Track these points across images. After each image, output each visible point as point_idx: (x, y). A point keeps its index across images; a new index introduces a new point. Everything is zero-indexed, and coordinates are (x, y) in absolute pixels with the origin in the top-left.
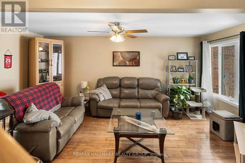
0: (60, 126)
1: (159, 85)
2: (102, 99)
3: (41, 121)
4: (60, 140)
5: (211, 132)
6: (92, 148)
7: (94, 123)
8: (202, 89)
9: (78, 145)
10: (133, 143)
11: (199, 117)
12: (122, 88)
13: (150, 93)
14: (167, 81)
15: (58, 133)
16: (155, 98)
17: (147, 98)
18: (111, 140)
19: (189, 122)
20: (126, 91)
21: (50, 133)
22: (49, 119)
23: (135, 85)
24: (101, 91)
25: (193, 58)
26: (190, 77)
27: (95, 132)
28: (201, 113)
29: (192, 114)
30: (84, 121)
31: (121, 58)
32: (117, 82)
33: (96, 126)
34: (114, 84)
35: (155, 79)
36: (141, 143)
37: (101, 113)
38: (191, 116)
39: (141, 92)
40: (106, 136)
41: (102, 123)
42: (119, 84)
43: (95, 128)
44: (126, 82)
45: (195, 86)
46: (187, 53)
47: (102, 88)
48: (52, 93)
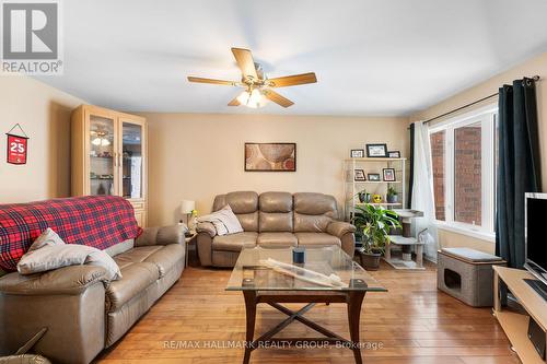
0: (116, 280)
1: (333, 206)
2: (222, 231)
3: (63, 267)
4: (114, 315)
5: (440, 292)
6: (195, 330)
7: (204, 279)
8: (415, 212)
9: (163, 325)
10: (286, 317)
11: (411, 265)
12: (262, 213)
13: (317, 221)
14: (347, 200)
15: (109, 297)
16: (326, 231)
17: (311, 231)
18: (238, 313)
19: (393, 274)
20: (271, 219)
21: (84, 296)
22: (88, 262)
23: (287, 206)
24: (221, 217)
25: (396, 155)
26: (390, 190)
27: (206, 297)
28: (414, 257)
29: (396, 261)
30: (182, 276)
31: (260, 156)
32: (252, 201)
33: (207, 285)
34: (247, 205)
35: (327, 196)
36: (304, 316)
37: (220, 259)
38: (396, 264)
39: (300, 219)
40: (228, 305)
41: (222, 279)
42: (256, 205)
43: (206, 288)
44: (271, 201)
45: (400, 207)
46: (385, 145)
47: (222, 211)
48: (111, 215)
